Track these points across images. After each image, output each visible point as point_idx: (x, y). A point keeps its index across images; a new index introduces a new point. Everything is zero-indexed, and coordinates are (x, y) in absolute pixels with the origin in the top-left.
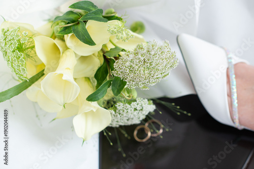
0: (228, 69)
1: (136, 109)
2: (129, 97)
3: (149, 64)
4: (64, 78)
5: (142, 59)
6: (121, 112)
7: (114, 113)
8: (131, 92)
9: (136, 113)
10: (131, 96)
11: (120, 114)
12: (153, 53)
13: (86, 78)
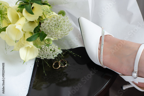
0: (101, 36)
1: (51, 50)
2: (48, 43)
3: (57, 26)
4: (16, 28)
5: (54, 23)
6: (44, 50)
7: (40, 50)
8: (49, 41)
9: (51, 52)
10: (49, 43)
11: (43, 51)
12: (59, 21)
13: (30, 32)
